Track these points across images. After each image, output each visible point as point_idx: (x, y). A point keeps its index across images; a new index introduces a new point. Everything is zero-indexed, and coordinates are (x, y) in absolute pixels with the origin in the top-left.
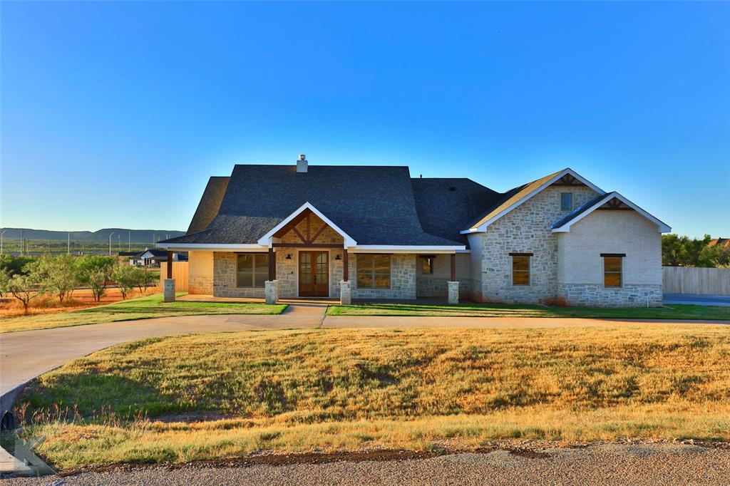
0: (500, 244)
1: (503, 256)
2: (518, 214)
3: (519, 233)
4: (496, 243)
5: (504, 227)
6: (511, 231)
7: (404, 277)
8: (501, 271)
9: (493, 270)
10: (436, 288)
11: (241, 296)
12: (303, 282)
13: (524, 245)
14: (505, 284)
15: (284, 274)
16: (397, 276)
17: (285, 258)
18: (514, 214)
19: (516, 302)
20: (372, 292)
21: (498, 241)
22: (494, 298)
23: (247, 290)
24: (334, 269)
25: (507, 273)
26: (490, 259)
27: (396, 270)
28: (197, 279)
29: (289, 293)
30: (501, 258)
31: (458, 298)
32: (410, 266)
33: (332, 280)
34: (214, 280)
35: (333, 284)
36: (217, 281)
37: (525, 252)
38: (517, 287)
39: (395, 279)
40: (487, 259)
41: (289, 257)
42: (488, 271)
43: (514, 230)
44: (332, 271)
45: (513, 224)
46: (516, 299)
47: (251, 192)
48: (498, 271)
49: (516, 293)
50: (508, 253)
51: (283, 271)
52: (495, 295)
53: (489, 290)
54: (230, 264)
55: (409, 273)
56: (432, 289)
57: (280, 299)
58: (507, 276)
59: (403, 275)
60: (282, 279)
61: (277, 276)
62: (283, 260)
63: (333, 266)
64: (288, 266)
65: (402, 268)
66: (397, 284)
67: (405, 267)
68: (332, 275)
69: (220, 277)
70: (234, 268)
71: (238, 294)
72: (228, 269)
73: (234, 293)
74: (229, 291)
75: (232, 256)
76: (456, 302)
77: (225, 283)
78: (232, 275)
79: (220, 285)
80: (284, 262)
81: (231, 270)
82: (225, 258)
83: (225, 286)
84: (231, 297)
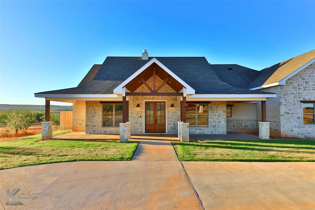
0: (293, 94)
1: (296, 103)
2: (307, 72)
3: (308, 86)
4: (290, 93)
5: (297, 82)
6: (301, 85)
7: (218, 119)
8: (294, 114)
9: (288, 113)
10: (234, 126)
11: (105, 133)
12: (148, 123)
13: (312, 95)
14: (298, 123)
15: (135, 118)
16: (213, 118)
17: (135, 107)
18: (303, 72)
19: (306, 137)
20: (196, 129)
21: (292, 92)
22: (290, 134)
23: (109, 129)
24: (169, 114)
25: (299, 115)
26: (286, 105)
27: (212, 114)
28: (78, 121)
29: (138, 131)
30: (295, 104)
31: (269, 135)
32: (222, 112)
33: (168, 122)
34: (86, 122)
35: (168, 124)
36: (88, 123)
37: (312, 100)
38: (307, 126)
39: (212, 120)
40: (284, 105)
41: (138, 106)
42: (285, 114)
43: (304, 84)
44: (168, 115)
45: (303, 79)
46: (306, 135)
47: (115, 69)
48: (292, 114)
49: (306, 130)
50: (299, 100)
51: (134, 116)
52: (290, 132)
53: (285, 128)
54: (97, 111)
55: (221, 116)
56: (231, 127)
57: (132, 135)
58: (299, 117)
59: (217, 118)
60: (134, 121)
61: (129, 119)
62: (134, 107)
63: (169, 112)
64: (137, 112)
65: (217, 112)
66: (213, 124)
67: (219, 112)
68: (168, 118)
69: (90, 120)
70: (100, 114)
71: (103, 132)
72: (96, 115)
73: (100, 131)
74: (97, 130)
75: (98, 105)
76: (268, 138)
77: (93, 124)
78: (98, 118)
79: (90, 125)
80: (135, 109)
81: (98, 115)
82: (94, 106)
83: (93, 126)
84: (98, 134)
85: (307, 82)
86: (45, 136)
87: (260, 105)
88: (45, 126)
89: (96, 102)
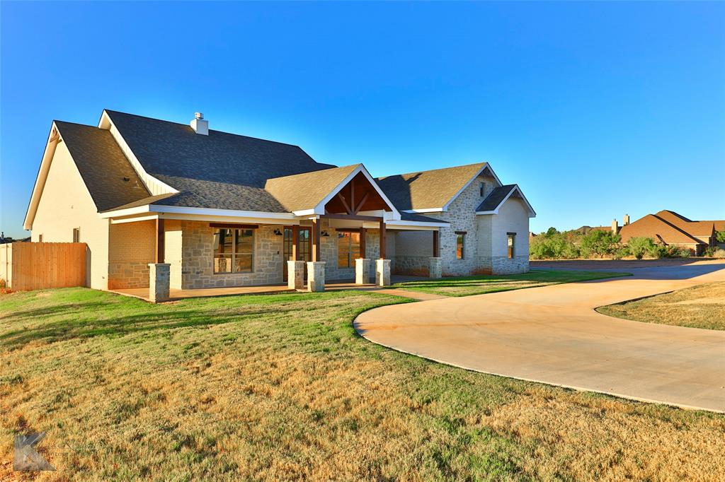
3: (460, 214)
5: (453, 209)
6: (456, 213)
7: (374, 255)
9: (446, 246)
13: (463, 225)
14: (453, 259)
16: (369, 254)
17: (271, 234)
19: (458, 274)
23: (226, 277)
25: (454, 249)
26: (445, 236)
27: (368, 248)
28: (123, 265)
29: (274, 278)
30: (451, 235)
32: (378, 244)
34: (183, 265)
36: (187, 267)
37: (463, 231)
38: (459, 261)
40: (443, 236)
42: (444, 248)
43: (458, 211)
45: (457, 206)
46: (458, 272)
48: (449, 247)
49: (458, 266)
50: (454, 231)
51: (268, 251)
52: (448, 269)
53: (444, 265)
54: (204, 241)
55: (378, 252)
58: (454, 251)
59: (373, 253)
60: (268, 261)
62: (268, 236)
64: (274, 244)
65: (373, 246)
67: (375, 245)
69: (190, 260)
70: (210, 248)
71: (215, 283)
72: (202, 250)
73: (211, 282)
74: (204, 280)
75: (207, 230)
76: (440, 277)
77: (198, 269)
78: (207, 257)
79: (192, 271)
80: (270, 239)
81: (206, 250)
82: (198, 233)
83: (198, 273)
84: (206, 287)
85: (460, 210)
86: (162, 293)
87: (432, 235)
88: (163, 272)
89: (202, 224)
